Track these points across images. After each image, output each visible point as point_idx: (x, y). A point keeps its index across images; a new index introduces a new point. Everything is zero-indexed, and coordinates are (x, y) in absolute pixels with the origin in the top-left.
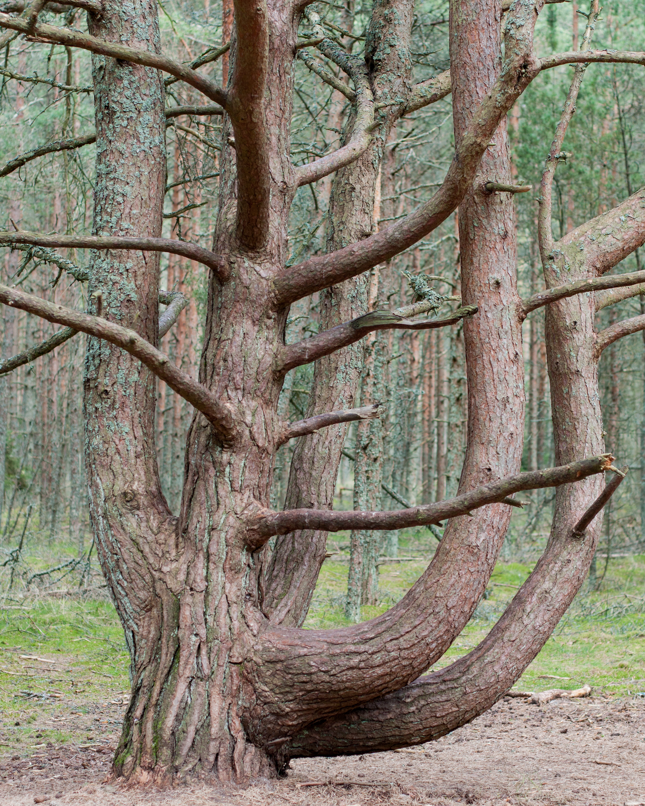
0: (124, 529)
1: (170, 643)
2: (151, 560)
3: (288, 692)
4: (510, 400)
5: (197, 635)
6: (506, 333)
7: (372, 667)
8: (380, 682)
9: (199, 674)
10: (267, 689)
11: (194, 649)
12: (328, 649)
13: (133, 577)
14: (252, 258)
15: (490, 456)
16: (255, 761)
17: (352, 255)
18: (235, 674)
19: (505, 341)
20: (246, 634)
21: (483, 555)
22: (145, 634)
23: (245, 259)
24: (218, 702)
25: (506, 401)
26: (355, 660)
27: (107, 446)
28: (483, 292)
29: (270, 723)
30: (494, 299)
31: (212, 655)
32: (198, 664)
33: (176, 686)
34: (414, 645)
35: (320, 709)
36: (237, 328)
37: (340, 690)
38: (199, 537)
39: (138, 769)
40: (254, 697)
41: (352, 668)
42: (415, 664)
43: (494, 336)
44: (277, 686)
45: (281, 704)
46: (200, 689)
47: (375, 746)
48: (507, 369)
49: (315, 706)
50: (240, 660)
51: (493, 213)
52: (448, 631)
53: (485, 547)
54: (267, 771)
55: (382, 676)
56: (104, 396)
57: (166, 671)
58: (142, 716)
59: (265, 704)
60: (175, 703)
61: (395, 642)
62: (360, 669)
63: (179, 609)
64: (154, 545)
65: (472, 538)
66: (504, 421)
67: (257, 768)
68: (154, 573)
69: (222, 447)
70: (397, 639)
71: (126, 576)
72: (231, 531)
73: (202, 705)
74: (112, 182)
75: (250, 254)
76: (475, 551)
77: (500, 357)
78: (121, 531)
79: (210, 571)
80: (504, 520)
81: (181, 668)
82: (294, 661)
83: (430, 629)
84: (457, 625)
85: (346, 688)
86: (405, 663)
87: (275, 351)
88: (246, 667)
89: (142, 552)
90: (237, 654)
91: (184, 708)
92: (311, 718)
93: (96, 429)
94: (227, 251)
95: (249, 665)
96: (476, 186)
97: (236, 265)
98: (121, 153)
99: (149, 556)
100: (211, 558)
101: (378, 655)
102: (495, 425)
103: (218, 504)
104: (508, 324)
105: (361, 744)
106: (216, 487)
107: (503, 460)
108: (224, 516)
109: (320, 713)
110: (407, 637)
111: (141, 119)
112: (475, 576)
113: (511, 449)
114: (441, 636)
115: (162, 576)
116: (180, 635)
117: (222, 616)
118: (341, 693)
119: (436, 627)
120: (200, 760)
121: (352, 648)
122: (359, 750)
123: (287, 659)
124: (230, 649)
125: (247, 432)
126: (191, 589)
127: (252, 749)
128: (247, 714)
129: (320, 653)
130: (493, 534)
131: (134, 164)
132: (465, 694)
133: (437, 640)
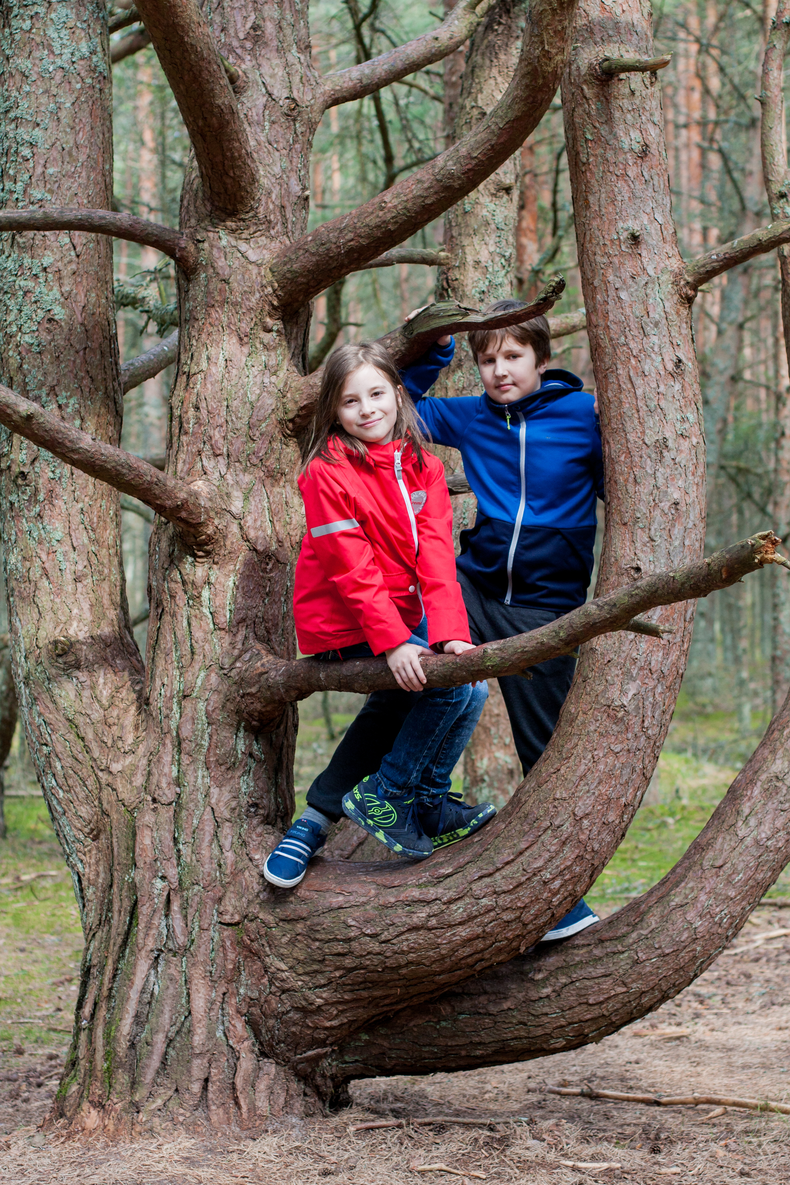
0: (54, 702)
1: (124, 893)
2: (96, 754)
3: (316, 972)
4: (670, 443)
5: (163, 878)
6: (656, 324)
7: (450, 926)
8: (468, 951)
9: (171, 945)
10: (284, 967)
11: (159, 902)
12: (376, 896)
13: (70, 782)
14: (233, 231)
15: (638, 545)
16: (277, 1089)
17: (382, 209)
18: (228, 943)
19: (655, 339)
20: (247, 874)
21: (635, 722)
22: (92, 877)
23: (222, 233)
24: (202, 990)
25: (662, 445)
26: (421, 914)
27: (28, 564)
28: (609, 256)
29: (295, 1024)
30: (629, 267)
31: (191, 911)
32: (167, 926)
33: (135, 965)
34: (520, 885)
35: (375, 998)
36: (213, 351)
37: (400, 967)
38: (165, 711)
39: (86, 1105)
40: (265, 980)
41: (415, 929)
42: (527, 917)
43: (635, 332)
44: (299, 961)
45: (308, 993)
46: (172, 971)
47: (488, 1055)
48: (662, 389)
49: (365, 994)
50: (237, 918)
51: (617, 114)
52: (580, 858)
53: (637, 708)
54: (298, 1105)
55: (470, 940)
56: (20, 481)
57: (119, 940)
58: (93, 1015)
59: (284, 991)
60: (134, 995)
61: (487, 880)
62: (430, 929)
63: (134, 834)
64: (100, 727)
65: (614, 693)
66: (661, 481)
67: (282, 1100)
68: (100, 774)
69: (195, 556)
70: (490, 875)
71: (61, 781)
72: (215, 698)
73: (177, 996)
74: (13, 126)
75: (229, 223)
76: (620, 715)
77: (646, 368)
78: (51, 706)
79: (183, 768)
80: (673, 657)
81: (141, 935)
82: (321, 919)
83: (547, 855)
84: (596, 846)
85: (409, 963)
86: (507, 916)
87: (281, 386)
88: (247, 931)
89: (83, 739)
90: (230, 909)
91: (150, 1003)
92: (362, 1014)
93: (13, 538)
94: (193, 222)
95: (252, 926)
96: (584, 70)
97: (206, 245)
98: (23, 74)
99: (94, 746)
100: (184, 745)
101: (460, 904)
102: (644, 490)
103: (193, 653)
104: (660, 309)
105: (463, 1053)
106: (189, 624)
107: (662, 552)
108: (202, 674)
109: (377, 1006)
110: (507, 871)
111: (53, 16)
112: (623, 759)
113: (677, 531)
114: (568, 868)
115: (110, 779)
116: (137, 880)
117: (206, 844)
118: (404, 971)
119: (557, 853)
120: (177, 1090)
121: (416, 893)
122: (462, 1063)
123: (311, 915)
124: (220, 900)
125: (234, 528)
126: (154, 800)
127: (270, 1068)
128: (256, 1011)
129: (364, 904)
130: (651, 684)
131: (46, 91)
132: (637, 962)
133: (561, 873)
